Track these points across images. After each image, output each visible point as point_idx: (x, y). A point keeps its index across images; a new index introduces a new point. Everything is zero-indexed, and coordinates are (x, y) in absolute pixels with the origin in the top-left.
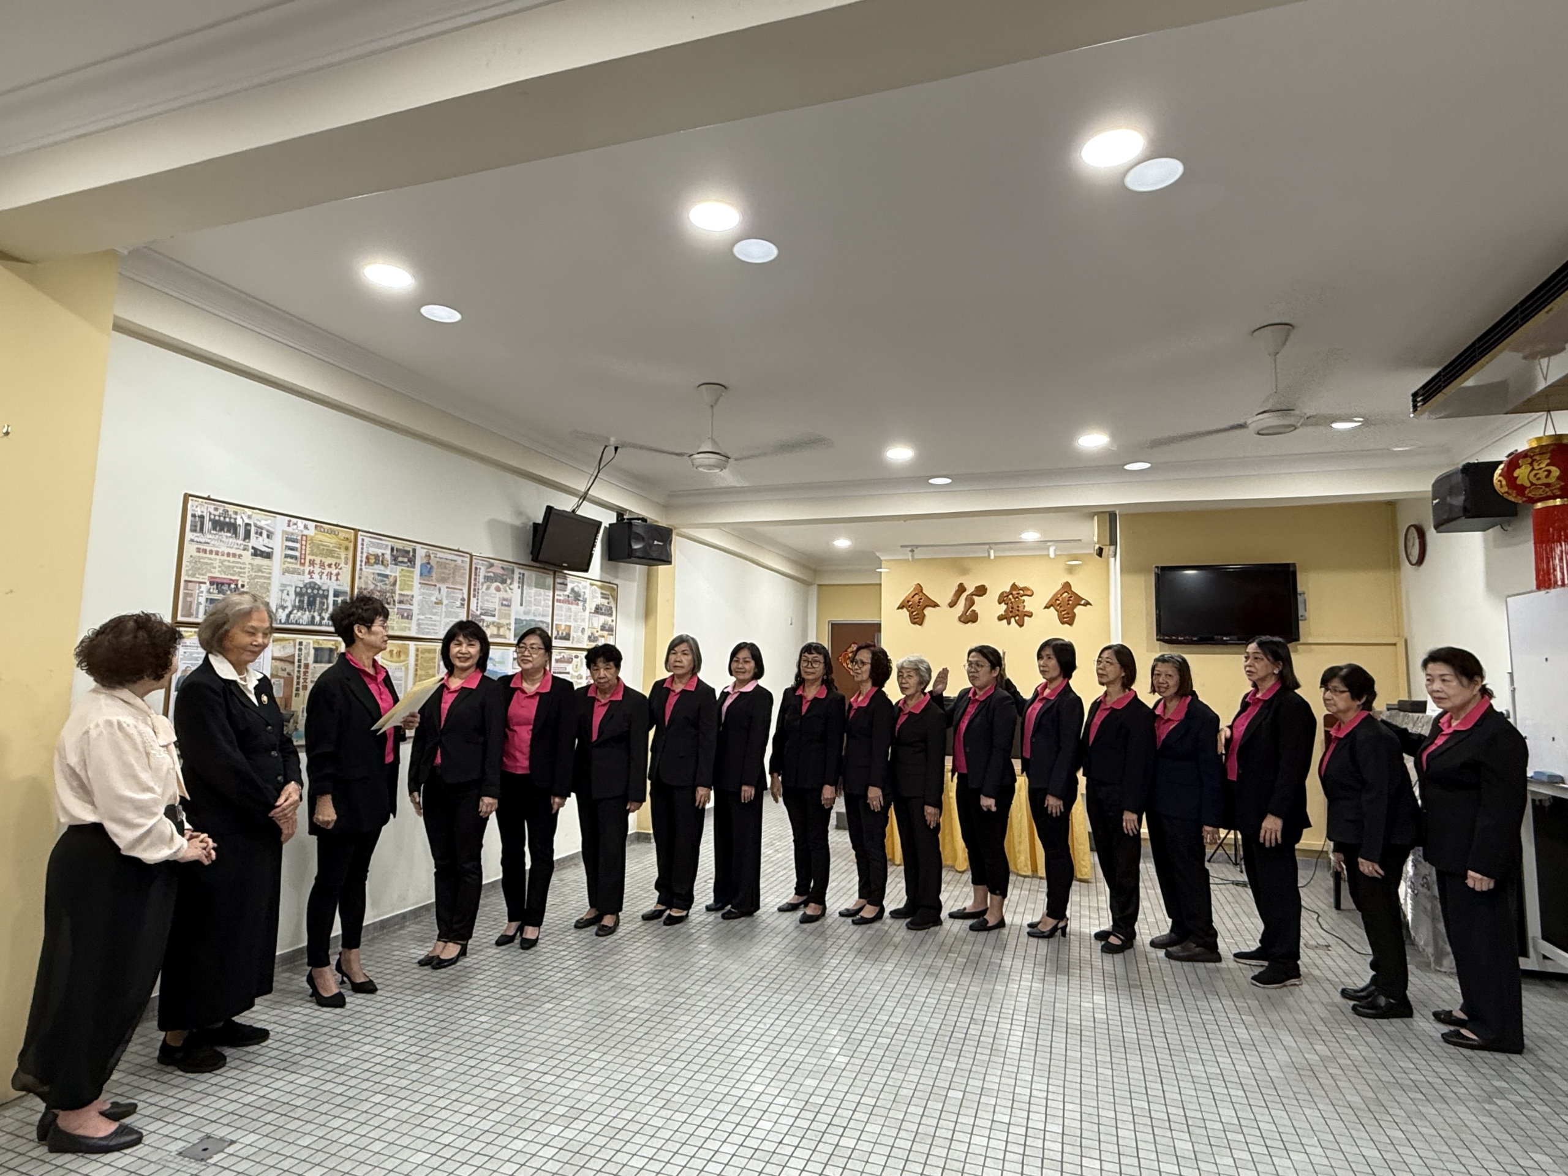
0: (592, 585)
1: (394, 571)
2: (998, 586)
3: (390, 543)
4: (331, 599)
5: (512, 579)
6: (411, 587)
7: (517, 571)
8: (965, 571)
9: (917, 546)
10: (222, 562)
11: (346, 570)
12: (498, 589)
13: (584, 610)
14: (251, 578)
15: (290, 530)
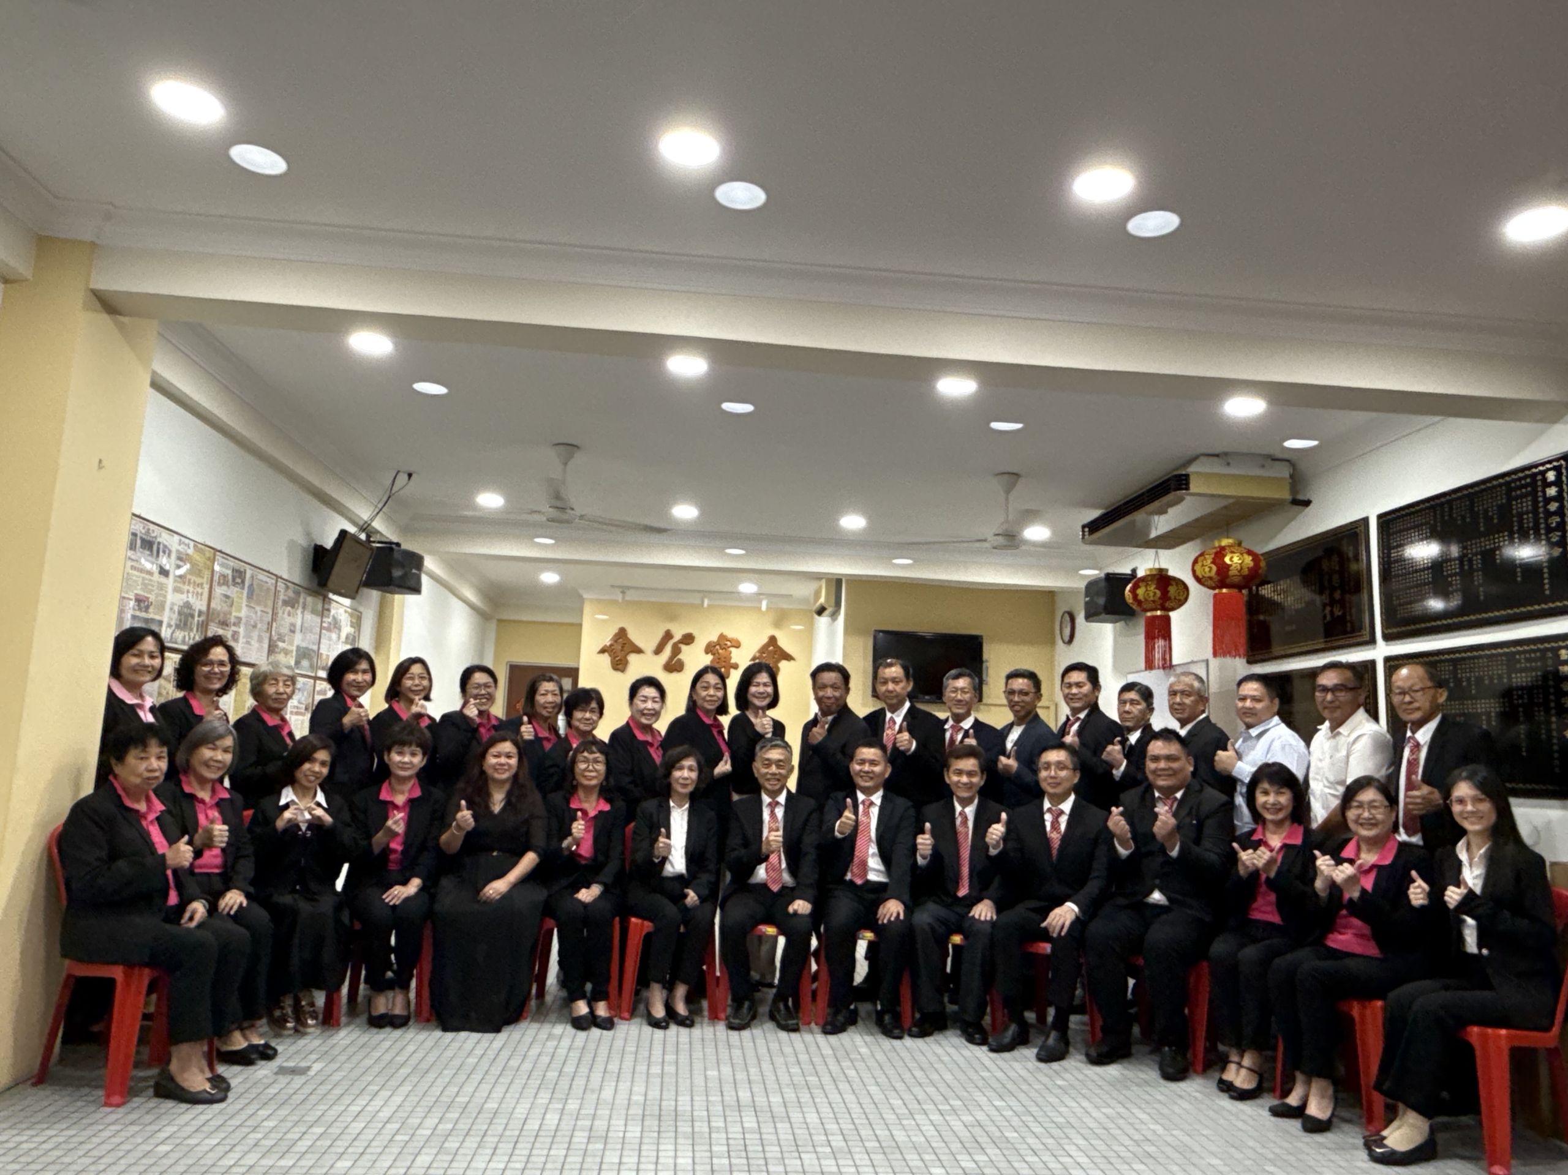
0: (346, 612)
1: (233, 591)
2: (707, 635)
3: (232, 563)
4: (196, 619)
5: (298, 602)
6: (240, 611)
7: (302, 595)
8: (673, 618)
9: (629, 588)
10: (144, 579)
11: (206, 587)
12: (289, 615)
13: (339, 638)
14: (157, 595)
15: (181, 548)
